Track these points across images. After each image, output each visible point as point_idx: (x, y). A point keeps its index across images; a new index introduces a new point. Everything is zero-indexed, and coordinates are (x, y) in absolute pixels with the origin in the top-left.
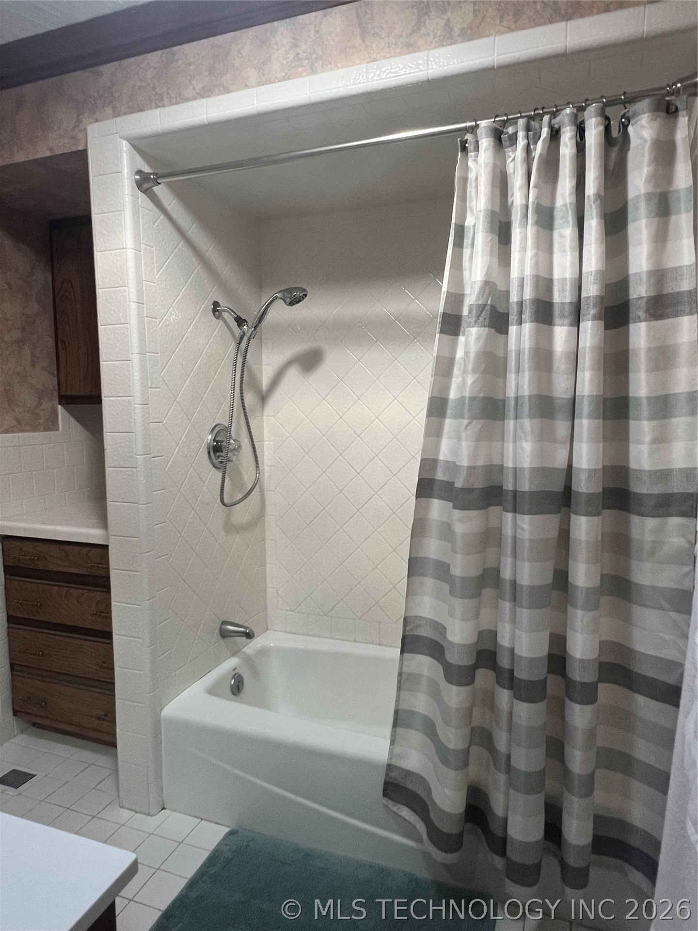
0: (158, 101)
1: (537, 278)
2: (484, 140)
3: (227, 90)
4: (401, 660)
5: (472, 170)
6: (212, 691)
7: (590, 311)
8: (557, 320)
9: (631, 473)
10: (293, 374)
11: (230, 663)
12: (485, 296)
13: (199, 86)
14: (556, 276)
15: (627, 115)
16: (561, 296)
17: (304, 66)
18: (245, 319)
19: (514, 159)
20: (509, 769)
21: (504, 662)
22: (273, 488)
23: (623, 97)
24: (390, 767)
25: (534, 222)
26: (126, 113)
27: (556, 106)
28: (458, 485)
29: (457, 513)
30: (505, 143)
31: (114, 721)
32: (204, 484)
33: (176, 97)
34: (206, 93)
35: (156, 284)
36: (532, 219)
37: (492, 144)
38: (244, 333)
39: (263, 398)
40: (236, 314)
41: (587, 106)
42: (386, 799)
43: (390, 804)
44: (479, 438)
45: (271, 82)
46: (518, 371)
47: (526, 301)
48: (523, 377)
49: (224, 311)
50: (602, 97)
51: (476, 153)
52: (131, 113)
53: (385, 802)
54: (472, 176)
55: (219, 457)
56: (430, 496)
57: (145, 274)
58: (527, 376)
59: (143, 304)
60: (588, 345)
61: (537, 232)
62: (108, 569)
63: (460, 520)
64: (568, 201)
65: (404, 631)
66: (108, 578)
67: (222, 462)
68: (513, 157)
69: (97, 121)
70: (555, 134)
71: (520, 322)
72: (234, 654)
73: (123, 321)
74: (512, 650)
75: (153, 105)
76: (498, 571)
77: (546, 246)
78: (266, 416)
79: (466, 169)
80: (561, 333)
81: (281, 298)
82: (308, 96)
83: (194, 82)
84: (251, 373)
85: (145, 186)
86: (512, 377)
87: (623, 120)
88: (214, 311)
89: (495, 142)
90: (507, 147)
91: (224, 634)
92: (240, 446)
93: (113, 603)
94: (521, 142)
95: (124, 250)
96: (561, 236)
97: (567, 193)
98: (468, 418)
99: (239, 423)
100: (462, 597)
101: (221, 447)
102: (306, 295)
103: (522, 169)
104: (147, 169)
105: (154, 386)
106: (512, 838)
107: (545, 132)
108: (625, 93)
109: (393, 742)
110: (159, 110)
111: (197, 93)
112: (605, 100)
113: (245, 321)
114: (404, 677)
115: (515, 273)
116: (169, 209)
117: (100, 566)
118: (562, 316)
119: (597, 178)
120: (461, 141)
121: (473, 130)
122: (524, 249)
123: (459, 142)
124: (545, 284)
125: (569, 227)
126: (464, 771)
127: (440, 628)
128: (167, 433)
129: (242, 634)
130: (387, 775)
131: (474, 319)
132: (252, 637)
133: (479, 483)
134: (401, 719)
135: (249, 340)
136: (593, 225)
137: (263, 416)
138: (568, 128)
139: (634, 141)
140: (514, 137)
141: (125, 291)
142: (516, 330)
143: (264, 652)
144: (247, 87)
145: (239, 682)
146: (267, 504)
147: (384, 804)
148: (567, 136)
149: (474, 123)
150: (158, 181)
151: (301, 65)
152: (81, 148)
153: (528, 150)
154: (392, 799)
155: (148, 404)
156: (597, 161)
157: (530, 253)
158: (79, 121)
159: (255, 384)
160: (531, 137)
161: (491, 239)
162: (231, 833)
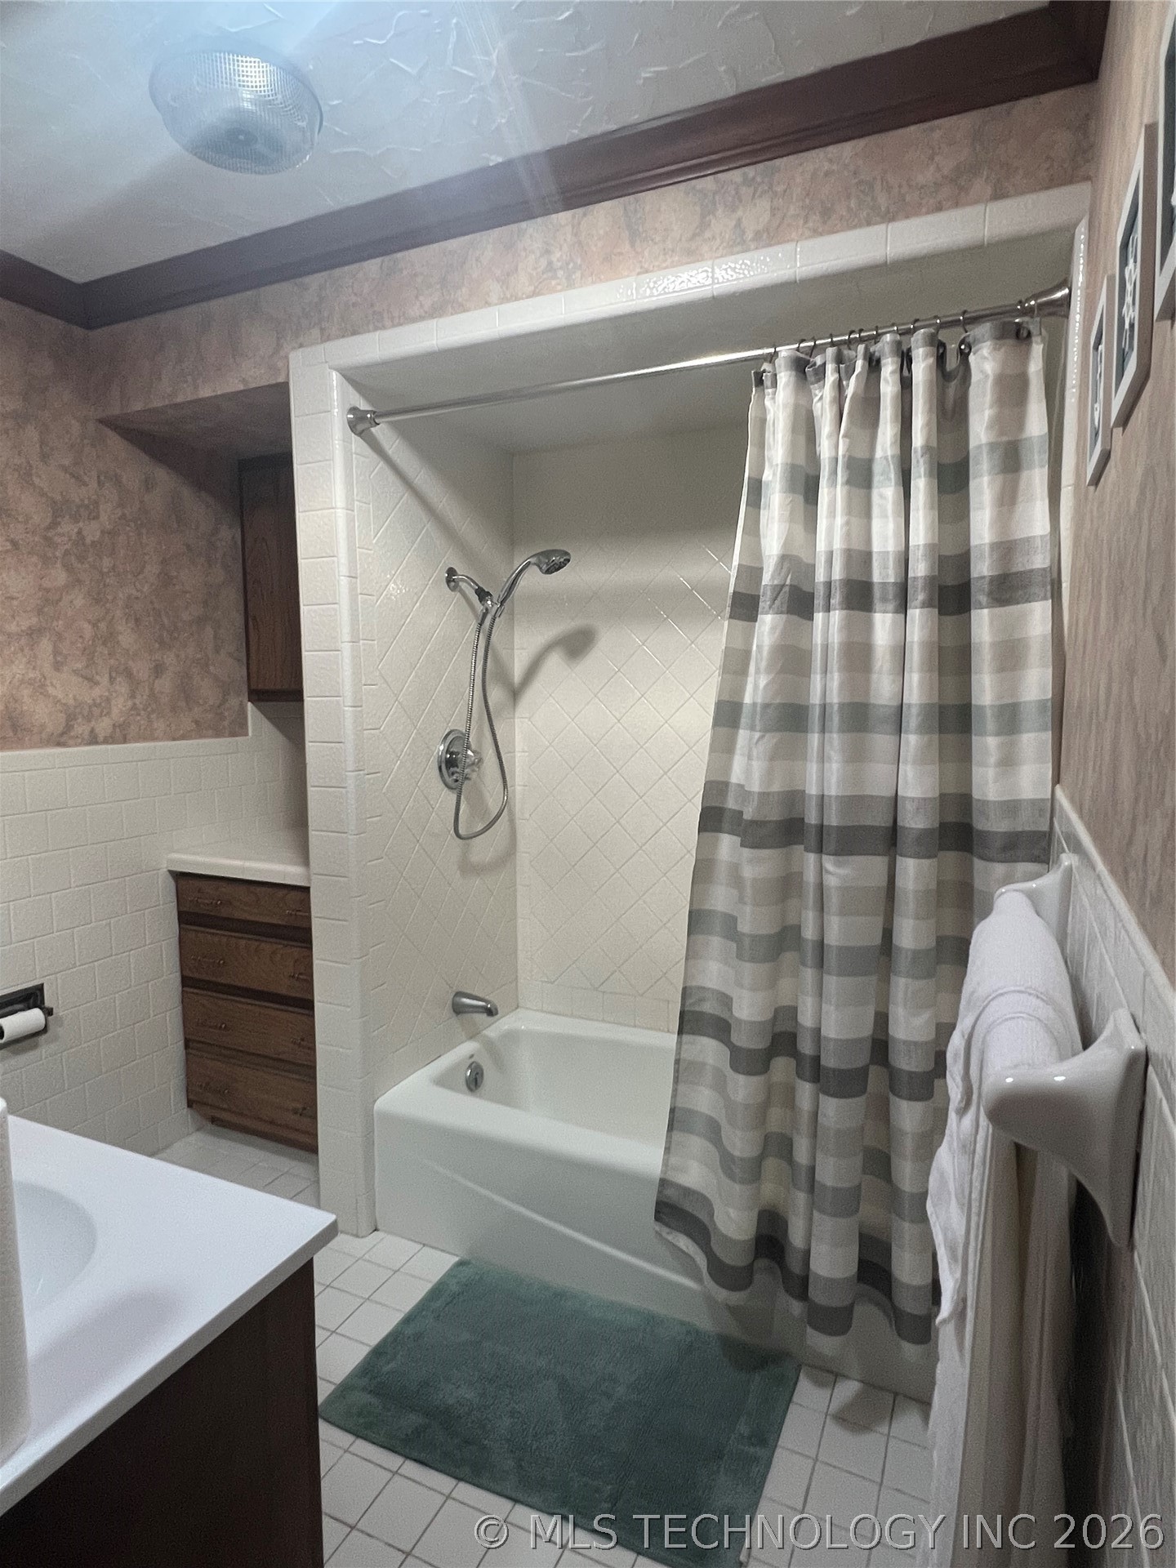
0: (376, 320)
1: (849, 554)
2: (782, 374)
3: (463, 309)
4: (679, 1043)
5: (769, 410)
6: (442, 1081)
7: (918, 596)
8: (878, 605)
9: (974, 803)
10: (555, 661)
11: (466, 1049)
12: (782, 574)
13: (428, 303)
14: (876, 547)
15: (967, 340)
16: (883, 574)
17: (558, 278)
18: (488, 592)
19: (821, 398)
20: (812, 1185)
21: (806, 1047)
22: (527, 816)
23: (961, 318)
24: (664, 1183)
25: (845, 479)
26: (337, 337)
27: (877, 329)
28: (747, 816)
29: (746, 852)
30: (811, 378)
31: (314, 1117)
32: (433, 808)
33: (399, 317)
34: (436, 312)
35: (372, 552)
36: (842, 476)
37: (793, 379)
38: (487, 610)
39: (515, 694)
40: (477, 585)
41: (915, 330)
42: (658, 1223)
43: (665, 1231)
44: (773, 756)
45: (517, 299)
46: (825, 671)
47: (835, 581)
48: (832, 679)
49: (462, 580)
50: (936, 317)
51: (774, 389)
52: (343, 336)
53: (657, 1228)
54: (770, 417)
55: (453, 774)
56: (719, 830)
57: (359, 540)
58: (836, 679)
59: (356, 578)
60: (916, 639)
61: (849, 493)
62: (309, 918)
63: (750, 861)
64: (889, 453)
65: (683, 1004)
66: (309, 930)
67: (456, 781)
68: (820, 394)
69: (301, 346)
70: (874, 364)
71: (828, 609)
72: (471, 1037)
73: (331, 600)
74: (817, 1031)
75: (371, 327)
76: (797, 929)
77: (862, 509)
78: (518, 718)
79: (764, 409)
80: (883, 624)
81: (535, 564)
82: (563, 316)
83: (421, 298)
84: (497, 660)
85: (360, 427)
86: (817, 680)
87: (963, 347)
88: (449, 581)
89: (796, 376)
90: (812, 384)
91: (458, 1010)
92: (480, 760)
93: (316, 962)
94: (831, 377)
95: (333, 510)
96: (881, 496)
97: (889, 443)
98: (760, 731)
99: (480, 729)
100: (753, 960)
101: (456, 759)
102: (569, 561)
103: (831, 411)
104: (363, 405)
105: (369, 683)
106: (816, 1274)
107: (860, 364)
108: (965, 312)
109: (667, 1150)
110: (377, 333)
111: (426, 312)
112: (938, 321)
113: (488, 594)
114: (682, 1066)
115: (821, 546)
116: (390, 452)
117: (301, 913)
118: (884, 600)
119: (928, 424)
120: (756, 374)
121: (771, 358)
122: (832, 514)
123: (753, 375)
124: (860, 558)
125: (891, 486)
126: (754, 1185)
127: (726, 1001)
128: (385, 742)
129: (481, 1010)
130: (660, 1192)
131: (768, 603)
132: (494, 1013)
133: (774, 815)
134: (677, 1120)
135: (494, 619)
136: (921, 485)
137: (514, 718)
138: (890, 360)
139: (975, 376)
140: (822, 369)
141: (334, 562)
142: (823, 618)
143: (512, 1036)
144: (488, 304)
145: (477, 1074)
146: (519, 837)
147: (657, 1232)
148: (889, 368)
149: (772, 350)
150: (377, 421)
151: (555, 277)
152: (281, 380)
153: (840, 387)
154: (667, 1225)
155: (361, 706)
156: (925, 403)
157: (840, 520)
158: (279, 347)
159: (504, 677)
160: (842, 371)
161: (791, 501)
162: (461, 1264)
